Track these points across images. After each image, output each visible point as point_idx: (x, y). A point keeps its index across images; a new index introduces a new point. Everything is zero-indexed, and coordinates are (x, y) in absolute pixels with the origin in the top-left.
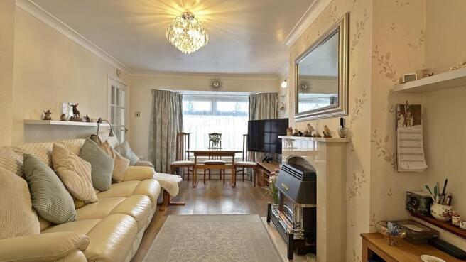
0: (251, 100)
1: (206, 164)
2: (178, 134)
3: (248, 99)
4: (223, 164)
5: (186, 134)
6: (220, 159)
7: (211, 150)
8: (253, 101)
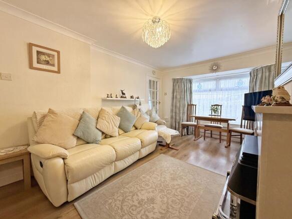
0: (252, 74)
1: (206, 126)
2: (188, 105)
3: (249, 75)
4: (220, 128)
5: (193, 105)
6: (220, 124)
7: (213, 117)
8: (254, 75)
